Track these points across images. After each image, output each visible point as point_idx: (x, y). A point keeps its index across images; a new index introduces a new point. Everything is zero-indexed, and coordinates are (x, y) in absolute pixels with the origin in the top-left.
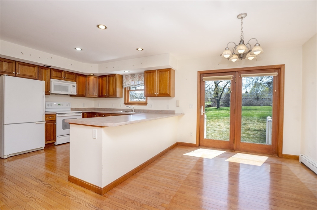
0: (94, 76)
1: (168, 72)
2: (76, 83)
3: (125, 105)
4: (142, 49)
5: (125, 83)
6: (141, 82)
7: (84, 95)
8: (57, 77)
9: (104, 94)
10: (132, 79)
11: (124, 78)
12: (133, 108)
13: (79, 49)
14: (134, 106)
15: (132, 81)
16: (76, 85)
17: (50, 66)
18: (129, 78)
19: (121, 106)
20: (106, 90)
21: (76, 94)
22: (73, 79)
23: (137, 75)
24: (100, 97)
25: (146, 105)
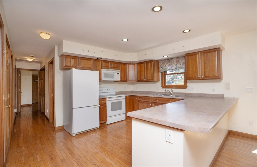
0: (134, 63)
1: (216, 52)
2: (119, 70)
3: (163, 88)
4: (189, 31)
5: (162, 68)
6: (179, 65)
7: (126, 80)
8: (106, 67)
9: (143, 78)
10: (169, 64)
11: (161, 63)
12: (172, 91)
13: (125, 40)
14: (173, 89)
15: (169, 65)
16: (119, 72)
17: (101, 59)
18: (166, 63)
19: (158, 90)
20: (144, 75)
21: (119, 80)
22: (117, 68)
23: (175, 60)
24: (138, 81)
25: (186, 88)
